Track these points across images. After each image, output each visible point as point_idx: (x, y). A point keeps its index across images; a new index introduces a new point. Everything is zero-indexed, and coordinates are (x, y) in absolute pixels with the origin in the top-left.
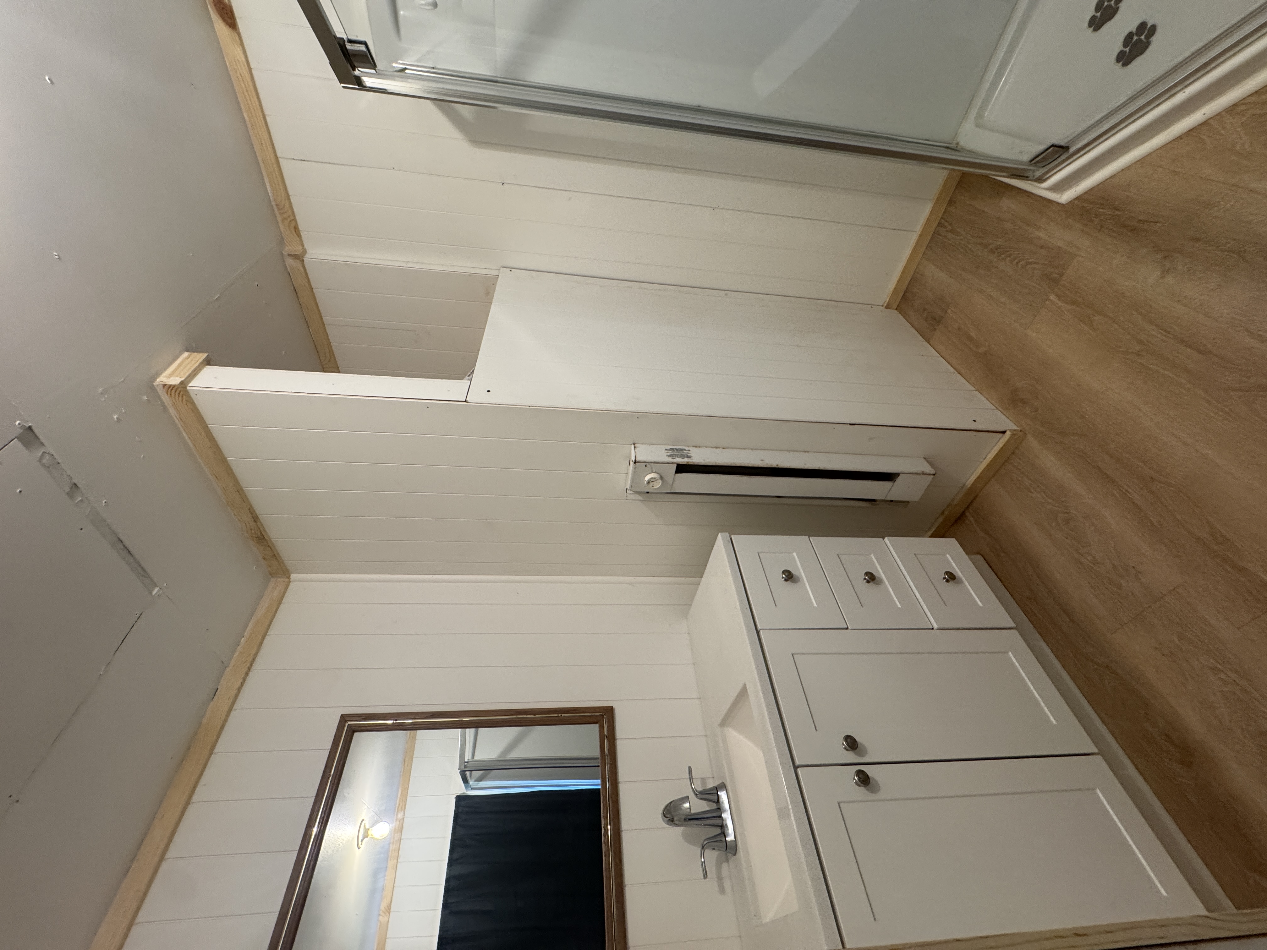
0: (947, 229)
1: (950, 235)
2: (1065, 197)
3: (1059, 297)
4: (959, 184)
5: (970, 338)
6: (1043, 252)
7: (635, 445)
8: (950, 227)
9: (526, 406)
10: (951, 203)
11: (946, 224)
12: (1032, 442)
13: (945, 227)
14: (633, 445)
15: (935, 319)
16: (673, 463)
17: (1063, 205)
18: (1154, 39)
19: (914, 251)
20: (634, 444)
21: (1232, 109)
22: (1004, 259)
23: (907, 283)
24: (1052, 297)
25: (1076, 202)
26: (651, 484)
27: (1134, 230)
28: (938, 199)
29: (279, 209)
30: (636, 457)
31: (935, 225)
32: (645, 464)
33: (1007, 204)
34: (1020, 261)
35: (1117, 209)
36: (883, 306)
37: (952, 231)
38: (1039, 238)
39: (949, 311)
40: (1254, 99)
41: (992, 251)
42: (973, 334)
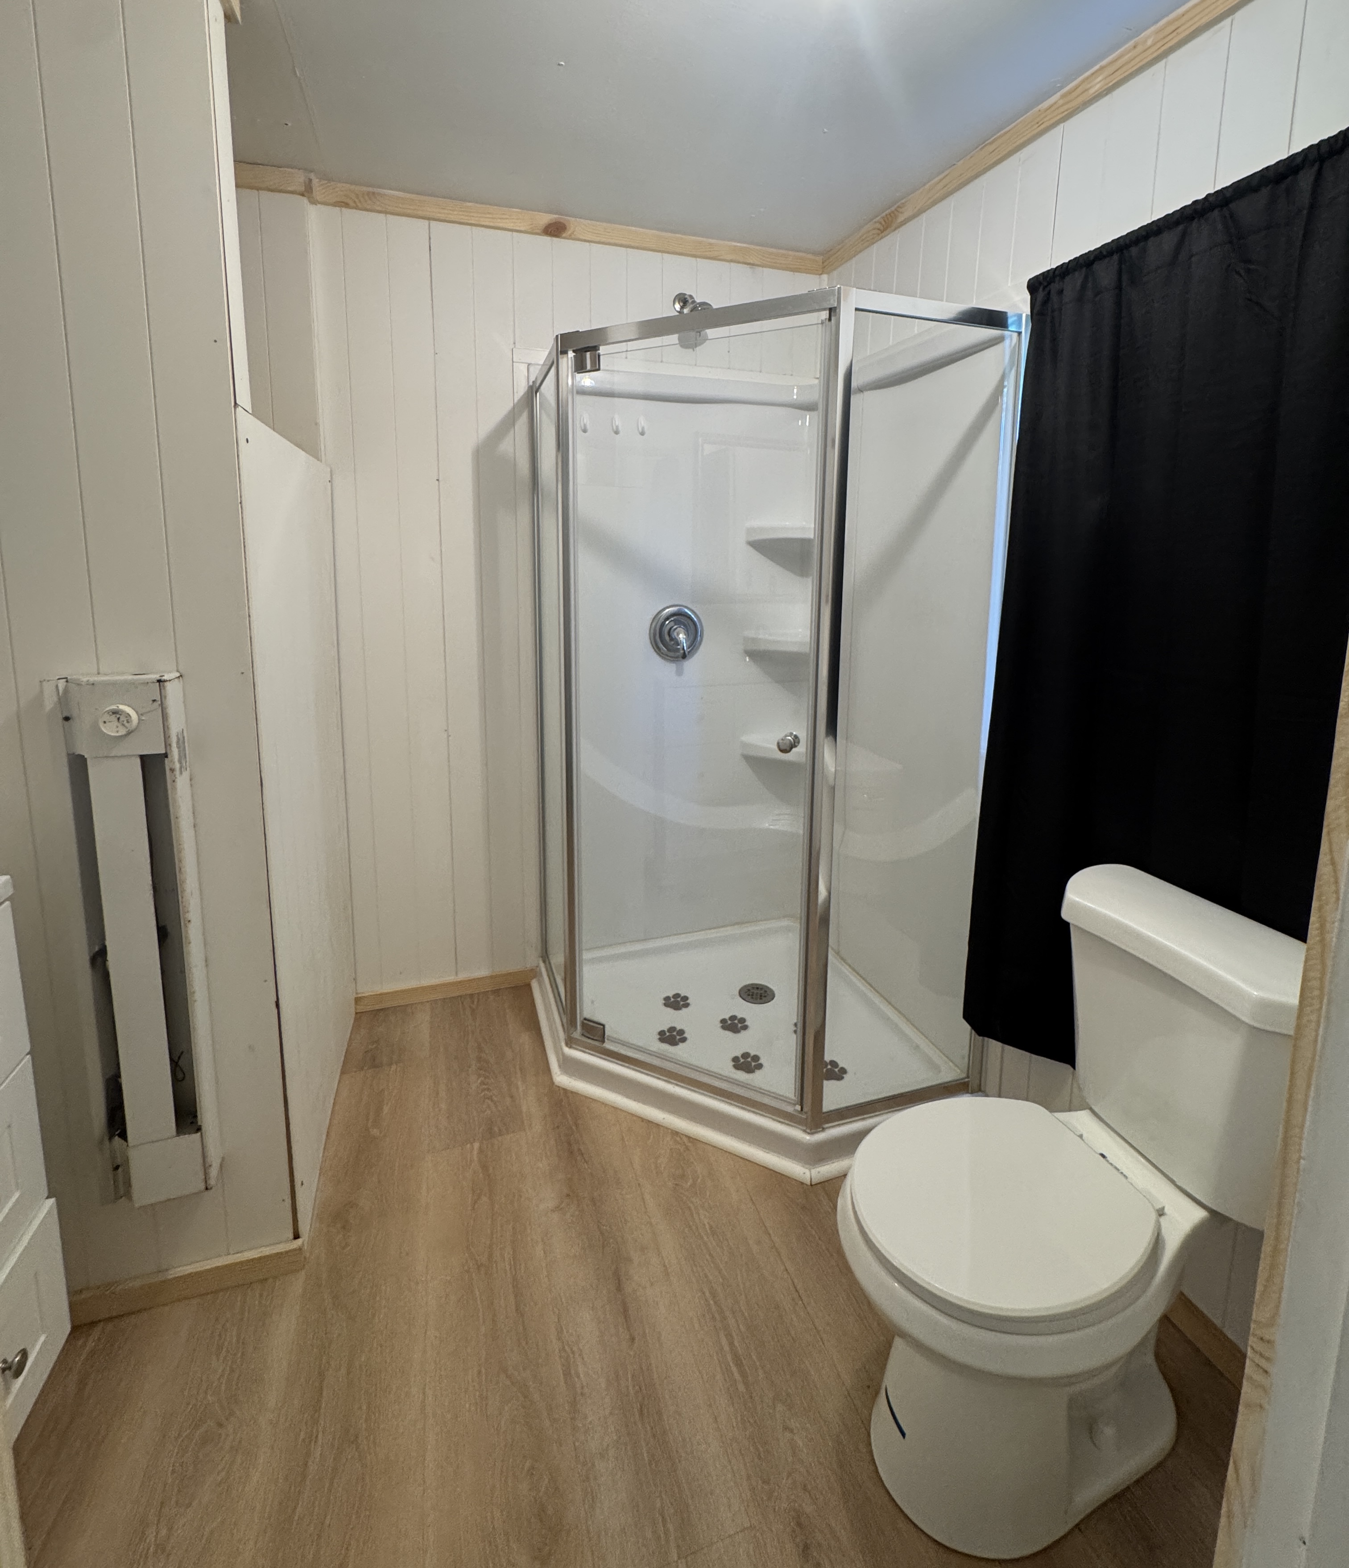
0: (472, 1005)
1: (468, 1012)
2: (561, 1079)
3: (481, 1150)
4: (516, 988)
5: (379, 1110)
6: (508, 1100)
7: (181, 678)
8: (474, 1006)
9: (241, 497)
10: (496, 992)
11: (476, 1000)
12: (298, 1284)
13: (473, 1002)
14: (178, 675)
15: (374, 1060)
16: (167, 745)
17: (553, 1083)
18: (681, 1045)
19: (433, 988)
20: (181, 676)
21: (675, 1133)
22: (479, 1076)
23: (395, 1004)
24: (476, 1145)
25: (562, 1092)
26: (113, 718)
27: (571, 1153)
28: (496, 977)
29: (368, 193)
30: (170, 680)
31: (469, 992)
32: (158, 698)
33: (525, 1039)
34: (488, 1089)
35: (577, 1125)
36: (357, 993)
37: (473, 1011)
38: (517, 1088)
39: (394, 1067)
40: (685, 1140)
41: (479, 1059)
42: (386, 1109)
